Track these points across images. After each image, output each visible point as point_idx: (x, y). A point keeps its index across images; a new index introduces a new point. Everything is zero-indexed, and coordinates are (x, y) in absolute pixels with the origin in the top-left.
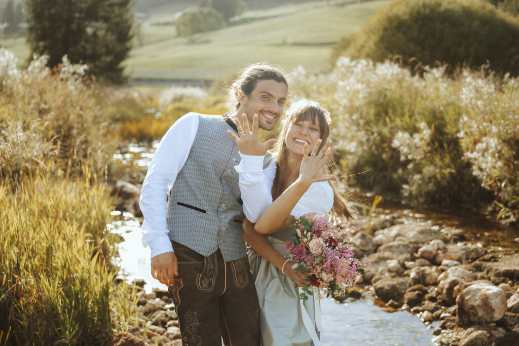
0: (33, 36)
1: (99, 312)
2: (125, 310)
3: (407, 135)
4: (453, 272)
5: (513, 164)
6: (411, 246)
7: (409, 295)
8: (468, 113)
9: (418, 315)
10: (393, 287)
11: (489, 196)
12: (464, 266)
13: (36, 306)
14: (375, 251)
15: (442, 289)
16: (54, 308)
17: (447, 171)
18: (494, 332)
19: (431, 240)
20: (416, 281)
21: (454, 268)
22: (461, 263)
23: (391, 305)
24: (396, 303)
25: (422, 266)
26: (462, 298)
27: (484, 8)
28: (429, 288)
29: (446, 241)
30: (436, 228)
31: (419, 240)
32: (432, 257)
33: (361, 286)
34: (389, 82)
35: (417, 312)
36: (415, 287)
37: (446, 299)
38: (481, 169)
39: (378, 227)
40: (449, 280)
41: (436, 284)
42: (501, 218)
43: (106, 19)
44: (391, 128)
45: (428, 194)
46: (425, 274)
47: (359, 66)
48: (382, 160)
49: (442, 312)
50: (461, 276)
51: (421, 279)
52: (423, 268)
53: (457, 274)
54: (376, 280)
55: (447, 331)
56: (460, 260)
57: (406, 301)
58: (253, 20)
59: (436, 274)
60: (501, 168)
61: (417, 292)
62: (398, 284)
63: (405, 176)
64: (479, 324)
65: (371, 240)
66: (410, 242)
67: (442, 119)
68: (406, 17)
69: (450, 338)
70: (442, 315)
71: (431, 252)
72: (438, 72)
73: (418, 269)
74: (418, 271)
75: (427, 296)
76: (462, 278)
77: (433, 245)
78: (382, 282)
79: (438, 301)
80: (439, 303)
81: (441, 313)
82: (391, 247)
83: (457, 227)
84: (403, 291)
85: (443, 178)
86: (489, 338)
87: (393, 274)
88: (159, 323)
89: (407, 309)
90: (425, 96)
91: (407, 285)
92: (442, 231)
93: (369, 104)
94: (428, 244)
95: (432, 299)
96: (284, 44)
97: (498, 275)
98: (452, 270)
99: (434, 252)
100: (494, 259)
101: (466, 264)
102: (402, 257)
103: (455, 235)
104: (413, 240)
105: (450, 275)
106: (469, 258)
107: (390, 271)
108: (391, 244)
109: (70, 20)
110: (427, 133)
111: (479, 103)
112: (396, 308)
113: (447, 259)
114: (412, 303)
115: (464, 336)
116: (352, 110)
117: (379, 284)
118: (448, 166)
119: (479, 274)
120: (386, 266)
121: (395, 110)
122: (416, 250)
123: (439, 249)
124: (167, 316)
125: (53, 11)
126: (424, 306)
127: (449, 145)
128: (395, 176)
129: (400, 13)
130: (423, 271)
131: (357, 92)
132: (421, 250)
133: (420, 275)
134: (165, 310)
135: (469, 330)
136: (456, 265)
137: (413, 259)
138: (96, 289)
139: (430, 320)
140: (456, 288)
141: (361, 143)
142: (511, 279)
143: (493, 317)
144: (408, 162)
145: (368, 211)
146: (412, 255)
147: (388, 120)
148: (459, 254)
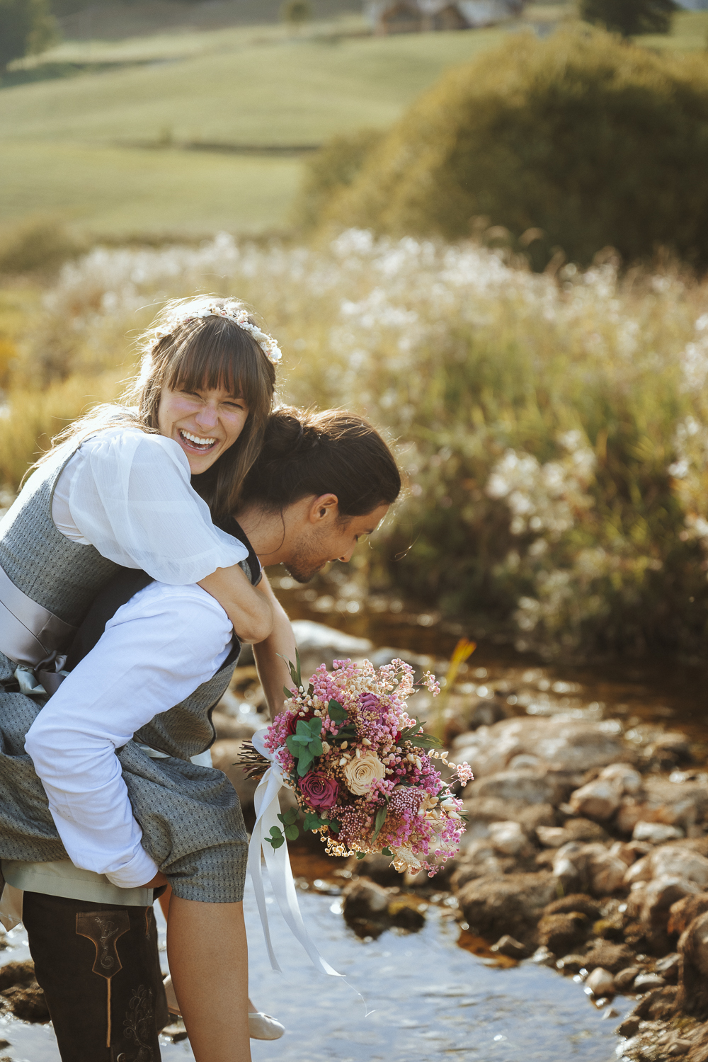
3: (530, 464)
4: (668, 863)
6: (553, 781)
7: (551, 923)
8: (699, 412)
9: (577, 979)
10: (511, 902)
12: (692, 844)
15: (639, 908)
17: (640, 565)
19: (606, 765)
20: (571, 884)
21: (667, 850)
22: (686, 834)
23: (506, 951)
24: (519, 945)
25: (585, 839)
26: (695, 940)
28: (604, 905)
29: (644, 768)
30: (612, 727)
31: (574, 766)
32: (607, 813)
33: (422, 892)
35: (572, 969)
36: (569, 900)
37: (650, 934)
39: (462, 723)
40: (658, 885)
41: (622, 891)
45: (589, 625)
46: (594, 865)
48: (463, 526)
49: (640, 970)
50: (687, 872)
51: (584, 880)
52: (587, 849)
53: (676, 867)
55: (654, 1025)
56: (681, 825)
57: (544, 939)
58: (76, 68)
59: (620, 865)
61: (572, 916)
62: (523, 892)
63: (528, 574)
66: (550, 772)
67: (627, 418)
68: (518, 102)
69: (663, 1044)
70: (641, 980)
71: (605, 803)
73: (575, 850)
74: (574, 856)
75: (599, 926)
76: (691, 879)
77: (611, 780)
78: (481, 885)
79: (630, 939)
80: (632, 947)
81: (637, 975)
82: (500, 785)
83: (669, 724)
84: (536, 911)
85: (628, 580)
87: (509, 862)
89: (545, 962)
91: (547, 894)
92: (632, 735)
93: (425, 367)
94: (596, 777)
95: (613, 936)
96: (165, 143)
98: (664, 856)
99: (615, 802)
101: (697, 837)
102: (530, 814)
103: (664, 749)
104: (557, 766)
105: (660, 869)
107: (499, 853)
108: (501, 776)
110: (584, 460)
112: (517, 956)
113: (648, 821)
114: (561, 945)
115: (697, 1040)
116: (379, 381)
117: (473, 891)
118: (641, 551)
120: (489, 838)
121: (498, 385)
122: (566, 793)
123: (625, 793)
126: (591, 954)
127: (645, 492)
128: (498, 571)
129: (505, 90)
130: (589, 857)
131: (393, 333)
132: (579, 795)
133: (581, 866)
136: (671, 839)
137: (559, 820)
139: (606, 994)
140: (677, 907)
144: (530, 537)
146: (556, 808)
147: (477, 416)
148: (679, 809)
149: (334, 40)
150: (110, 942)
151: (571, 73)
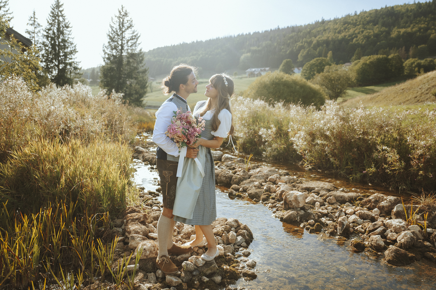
0: (103, 84)
1: (120, 196)
2: (133, 198)
3: (265, 130)
4: (283, 187)
5: (311, 143)
7: (263, 197)
8: (293, 121)
10: (256, 193)
11: (300, 158)
13: (90, 192)
14: (249, 178)
15: (277, 194)
16: (99, 194)
17: (282, 146)
18: (299, 212)
19: (274, 174)
20: (266, 191)
22: (287, 184)
23: (255, 201)
24: (257, 200)
26: (286, 197)
27: (301, 80)
28: (272, 194)
29: (281, 175)
30: (277, 170)
31: (269, 174)
32: (274, 181)
33: (242, 192)
34: (259, 108)
35: (266, 204)
36: (266, 193)
37: (279, 198)
38: (297, 146)
39: (251, 168)
40: (281, 190)
41: (275, 192)
42: (305, 167)
43: (136, 78)
44: (259, 127)
45: (274, 156)
46: (271, 188)
47: (247, 100)
48: (255, 141)
50: (286, 188)
51: (269, 190)
52: (269, 186)
54: (249, 190)
55: (278, 212)
56: (286, 183)
57: (261, 199)
59: (275, 188)
60: (305, 145)
61: (266, 195)
62: (258, 192)
63: (264, 148)
64: (293, 209)
65: (247, 173)
66: (265, 175)
67: (282, 124)
68: (268, 83)
69: (280, 214)
70: (277, 205)
71: (274, 179)
72: (280, 104)
73: (267, 185)
74: (267, 187)
75: (271, 197)
77: (275, 176)
80: (276, 200)
82: (256, 176)
83: (286, 170)
84: (260, 195)
85: (281, 149)
86: (297, 214)
87: (256, 188)
88: (149, 205)
89: (261, 203)
90: (274, 114)
91: (262, 192)
92: (279, 171)
93: (249, 117)
94: (273, 176)
95: (273, 199)
97: (302, 189)
99: (275, 179)
100: (301, 183)
102: (261, 181)
103: (285, 173)
105: (281, 188)
106: (290, 182)
107: (255, 186)
109: (120, 78)
110: (274, 129)
111: (298, 117)
112: (257, 202)
113: (280, 182)
114: (264, 200)
115: (286, 214)
116: (242, 119)
117: (250, 192)
118: (283, 144)
119: (294, 189)
120: (254, 184)
121: (261, 120)
122: (267, 178)
123: (277, 178)
124: (153, 202)
125: (112, 74)
126: (269, 201)
127: (284, 135)
128: (260, 148)
129: (266, 81)
131: (245, 111)
132: (269, 178)
134: (153, 200)
135: (288, 211)
136: (284, 185)
137: (266, 182)
138: (119, 186)
139: (272, 207)
140: (283, 193)
141: (245, 133)
142: (308, 191)
143: (299, 206)
144: (266, 141)
145: (247, 162)
146: (265, 180)
147: (257, 123)
148: (286, 180)
149: (241, 78)
150: (168, 177)
151: (276, 78)
